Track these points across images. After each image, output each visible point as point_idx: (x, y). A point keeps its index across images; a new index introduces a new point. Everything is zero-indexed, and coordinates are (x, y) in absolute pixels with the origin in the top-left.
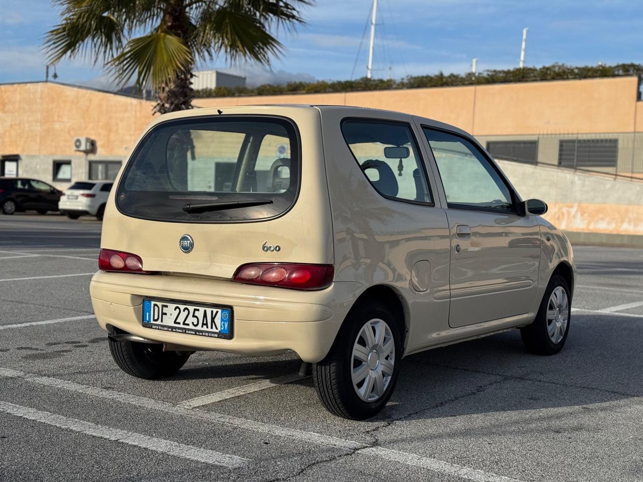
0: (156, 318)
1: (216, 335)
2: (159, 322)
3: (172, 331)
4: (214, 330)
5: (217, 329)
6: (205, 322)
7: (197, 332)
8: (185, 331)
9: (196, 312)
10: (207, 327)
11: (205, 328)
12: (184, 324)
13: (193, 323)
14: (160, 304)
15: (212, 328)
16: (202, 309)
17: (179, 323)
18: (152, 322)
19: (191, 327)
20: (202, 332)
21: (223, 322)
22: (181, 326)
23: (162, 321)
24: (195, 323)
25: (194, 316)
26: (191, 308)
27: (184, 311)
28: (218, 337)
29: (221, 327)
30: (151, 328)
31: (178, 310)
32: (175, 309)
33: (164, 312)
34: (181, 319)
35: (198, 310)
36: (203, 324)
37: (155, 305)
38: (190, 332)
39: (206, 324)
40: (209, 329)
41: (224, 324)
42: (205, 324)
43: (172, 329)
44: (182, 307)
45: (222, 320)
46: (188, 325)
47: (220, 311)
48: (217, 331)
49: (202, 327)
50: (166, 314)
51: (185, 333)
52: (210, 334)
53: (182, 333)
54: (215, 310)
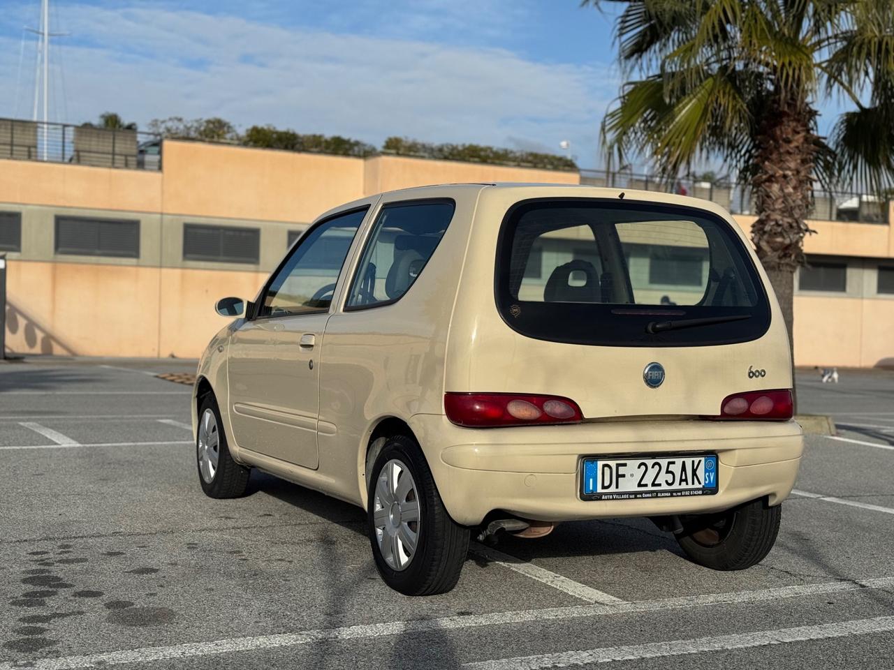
0: (607, 484)
1: (700, 492)
2: (613, 489)
3: (636, 498)
4: (697, 485)
5: (700, 483)
6: (684, 478)
7: (672, 493)
8: (655, 495)
9: (671, 466)
10: (687, 484)
11: (684, 486)
12: (653, 485)
13: (667, 482)
14: (613, 463)
15: (693, 483)
16: (679, 461)
17: (646, 485)
18: (600, 490)
19: (665, 487)
20: (681, 491)
21: (707, 474)
22: (650, 488)
23: (617, 487)
24: (670, 482)
25: (668, 472)
26: (664, 462)
27: (653, 467)
28: (703, 494)
29: (706, 480)
30: (600, 499)
31: (643, 468)
32: (639, 467)
33: (620, 473)
34: (648, 480)
35: (674, 463)
36: (681, 480)
37: (605, 466)
38: (663, 494)
39: (686, 480)
40: (690, 486)
41: (709, 476)
42: (684, 480)
43: (636, 495)
44: (650, 462)
45: (706, 471)
46: (660, 485)
47: (703, 459)
48: (701, 486)
49: (680, 484)
50: (623, 476)
51: (657, 497)
52: (691, 493)
53: (652, 497)
54: (696, 460)
